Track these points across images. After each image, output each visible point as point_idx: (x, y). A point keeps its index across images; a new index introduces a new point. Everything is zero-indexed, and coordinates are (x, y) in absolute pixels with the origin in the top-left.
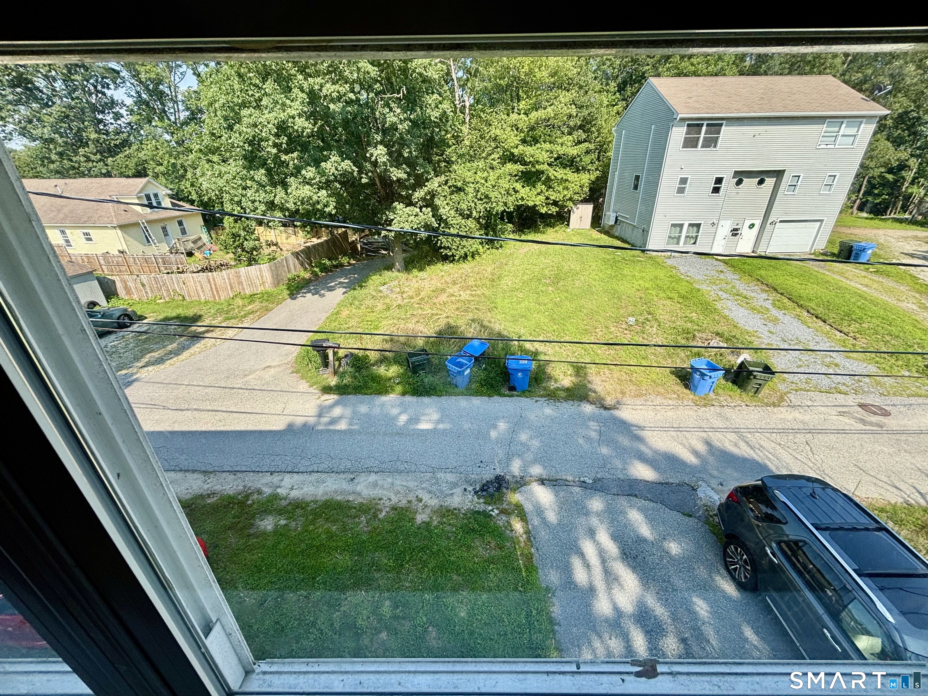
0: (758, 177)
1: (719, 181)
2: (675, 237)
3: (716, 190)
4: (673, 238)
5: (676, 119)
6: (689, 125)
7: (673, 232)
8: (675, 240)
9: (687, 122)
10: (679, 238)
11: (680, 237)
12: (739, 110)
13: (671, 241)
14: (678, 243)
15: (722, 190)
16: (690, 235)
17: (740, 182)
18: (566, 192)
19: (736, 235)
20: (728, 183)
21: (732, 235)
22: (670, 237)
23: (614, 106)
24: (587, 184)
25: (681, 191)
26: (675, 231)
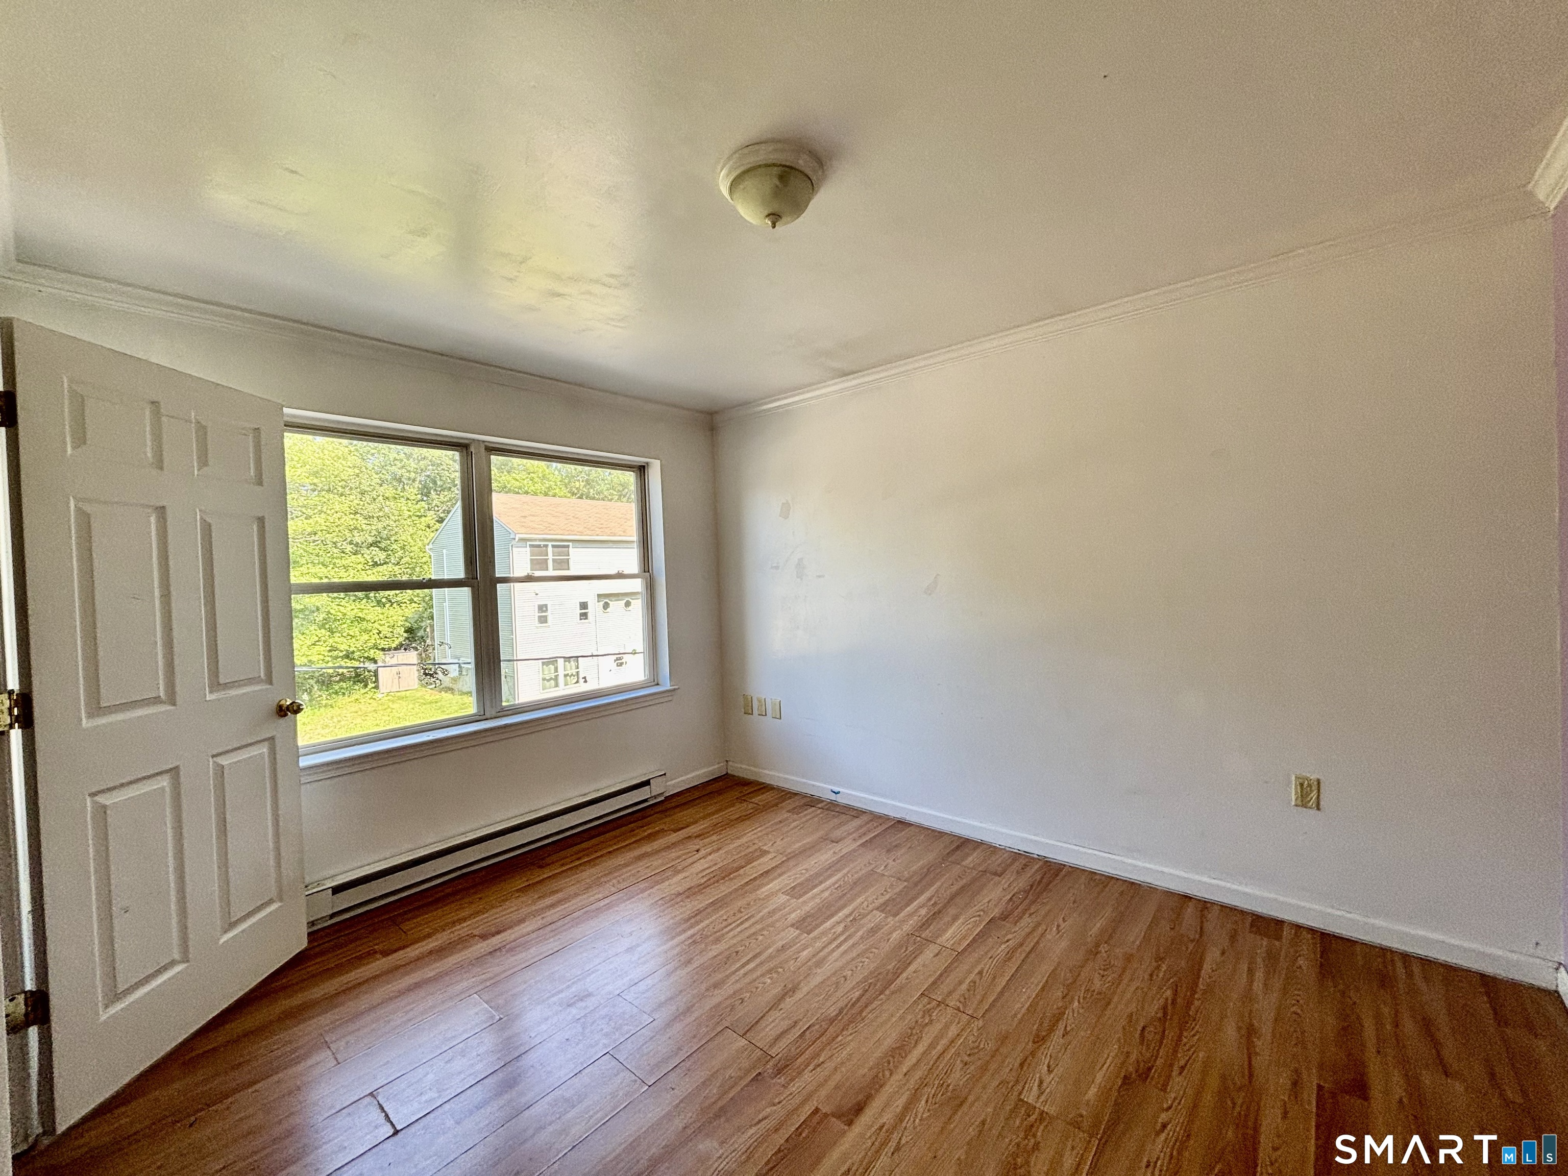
0: (623, 600)
1: (584, 606)
2: (551, 679)
3: (584, 616)
4: (548, 680)
5: (515, 539)
6: (531, 546)
7: (546, 672)
8: (553, 682)
9: (529, 543)
10: (556, 679)
11: (557, 676)
12: (581, 534)
13: (547, 684)
14: (557, 685)
15: (589, 615)
16: (569, 672)
17: (606, 606)
18: (366, 637)
19: (621, 664)
20: (595, 608)
21: (617, 666)
22: (544, 679)
23: (420, 517)
24: (400, 623)
25: (543, 620)
26: (549, 670)
